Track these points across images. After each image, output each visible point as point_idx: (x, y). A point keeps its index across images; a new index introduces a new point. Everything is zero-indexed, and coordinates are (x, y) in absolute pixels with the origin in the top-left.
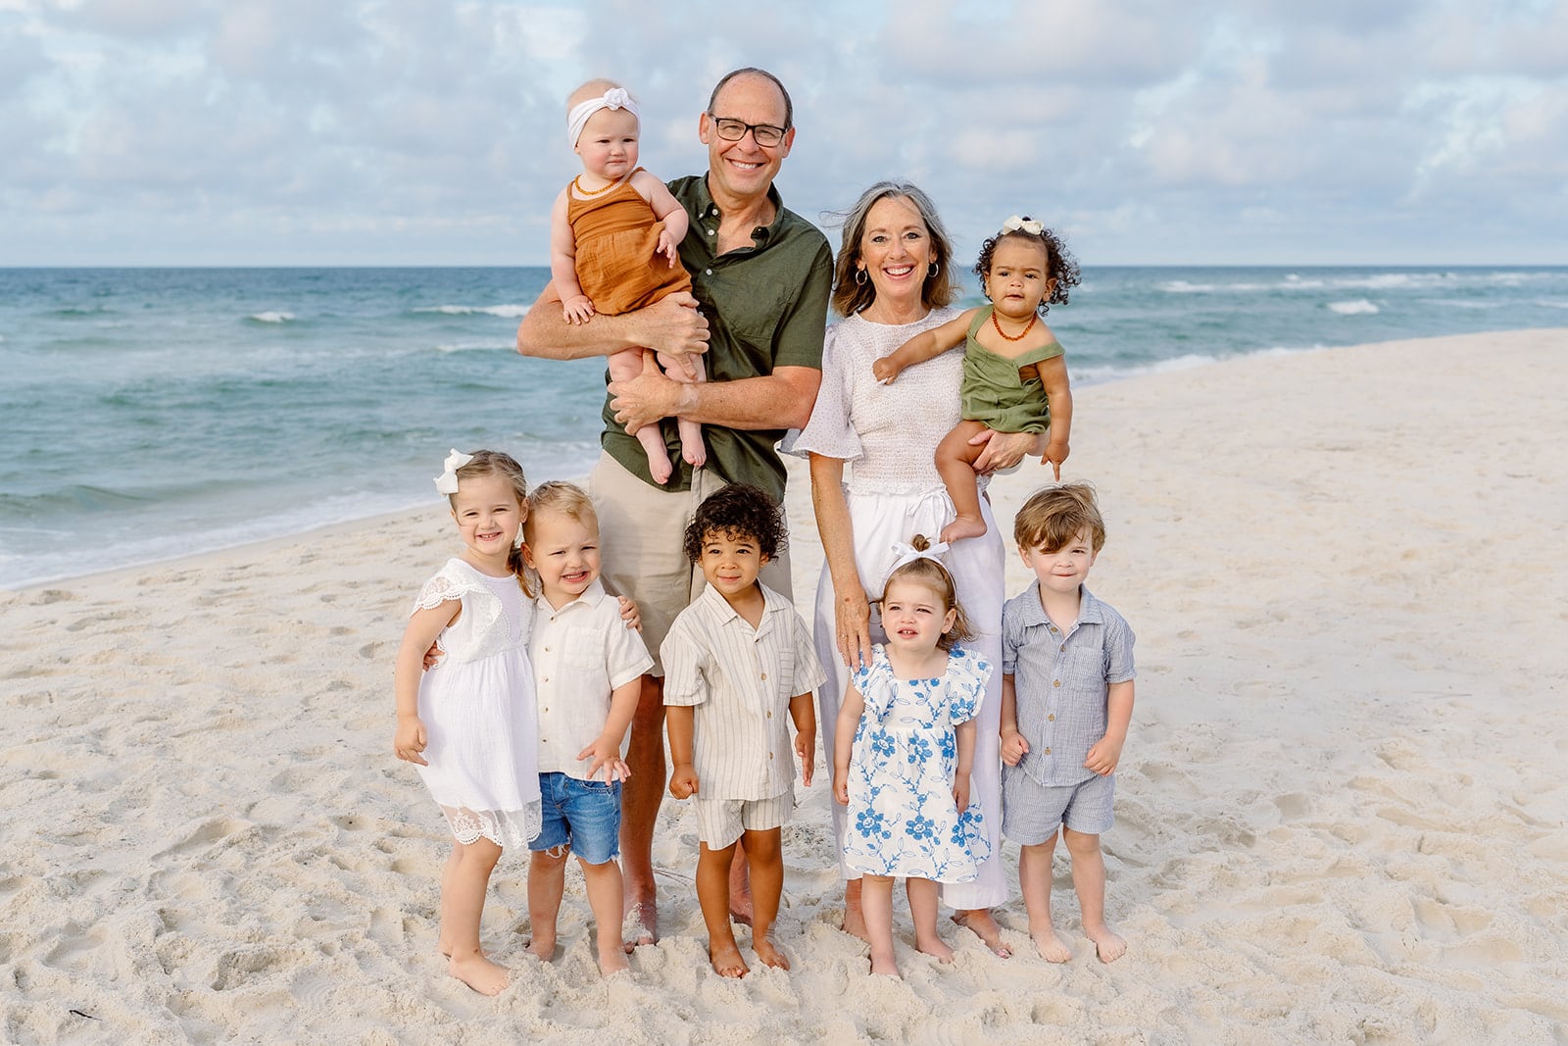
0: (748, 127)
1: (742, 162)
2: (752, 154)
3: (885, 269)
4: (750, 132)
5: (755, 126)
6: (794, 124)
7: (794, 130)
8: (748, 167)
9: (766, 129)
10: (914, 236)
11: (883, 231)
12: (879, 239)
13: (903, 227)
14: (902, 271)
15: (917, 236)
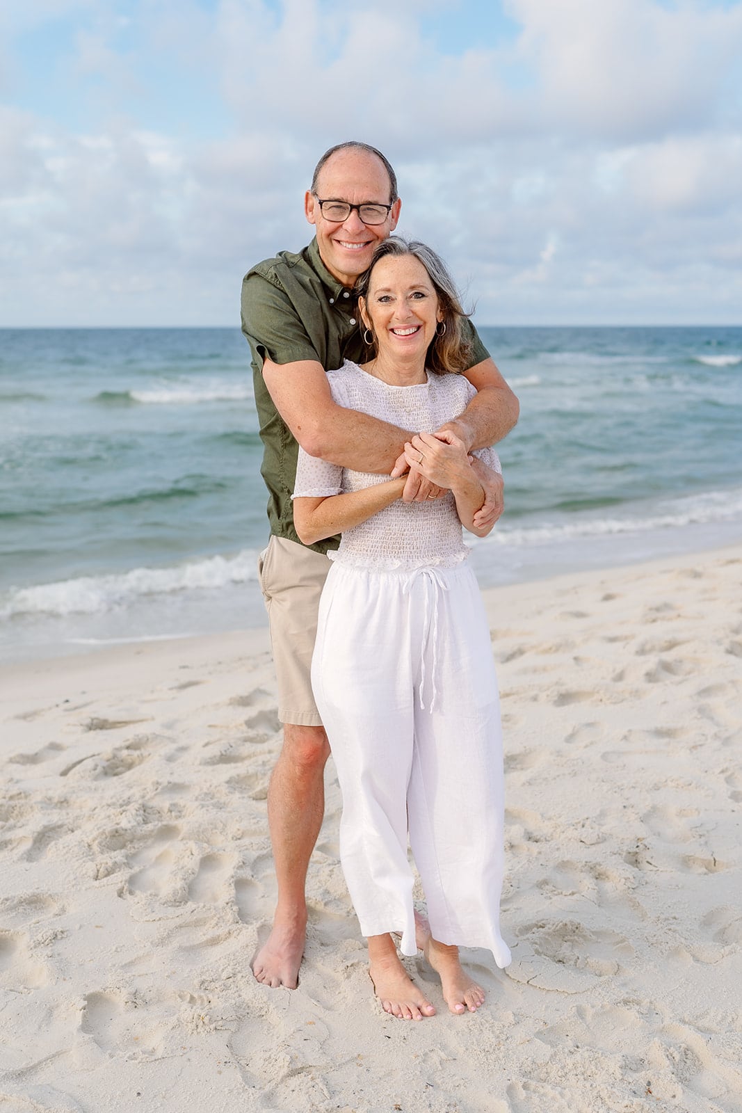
0: (352, 207)
1: (349, 243)
2: (360, 234)
3: (392, 330)
4: (354, 213)
5: (360, 206)
6: (399, 195)
7: (399, 201)
8: (355, 246)
9: (370, 207)
10: (419, 295)
11: (388, 290)
12: (386, 299)
13: (408, 286)
14: (407, 332)
15: (423, 296)
